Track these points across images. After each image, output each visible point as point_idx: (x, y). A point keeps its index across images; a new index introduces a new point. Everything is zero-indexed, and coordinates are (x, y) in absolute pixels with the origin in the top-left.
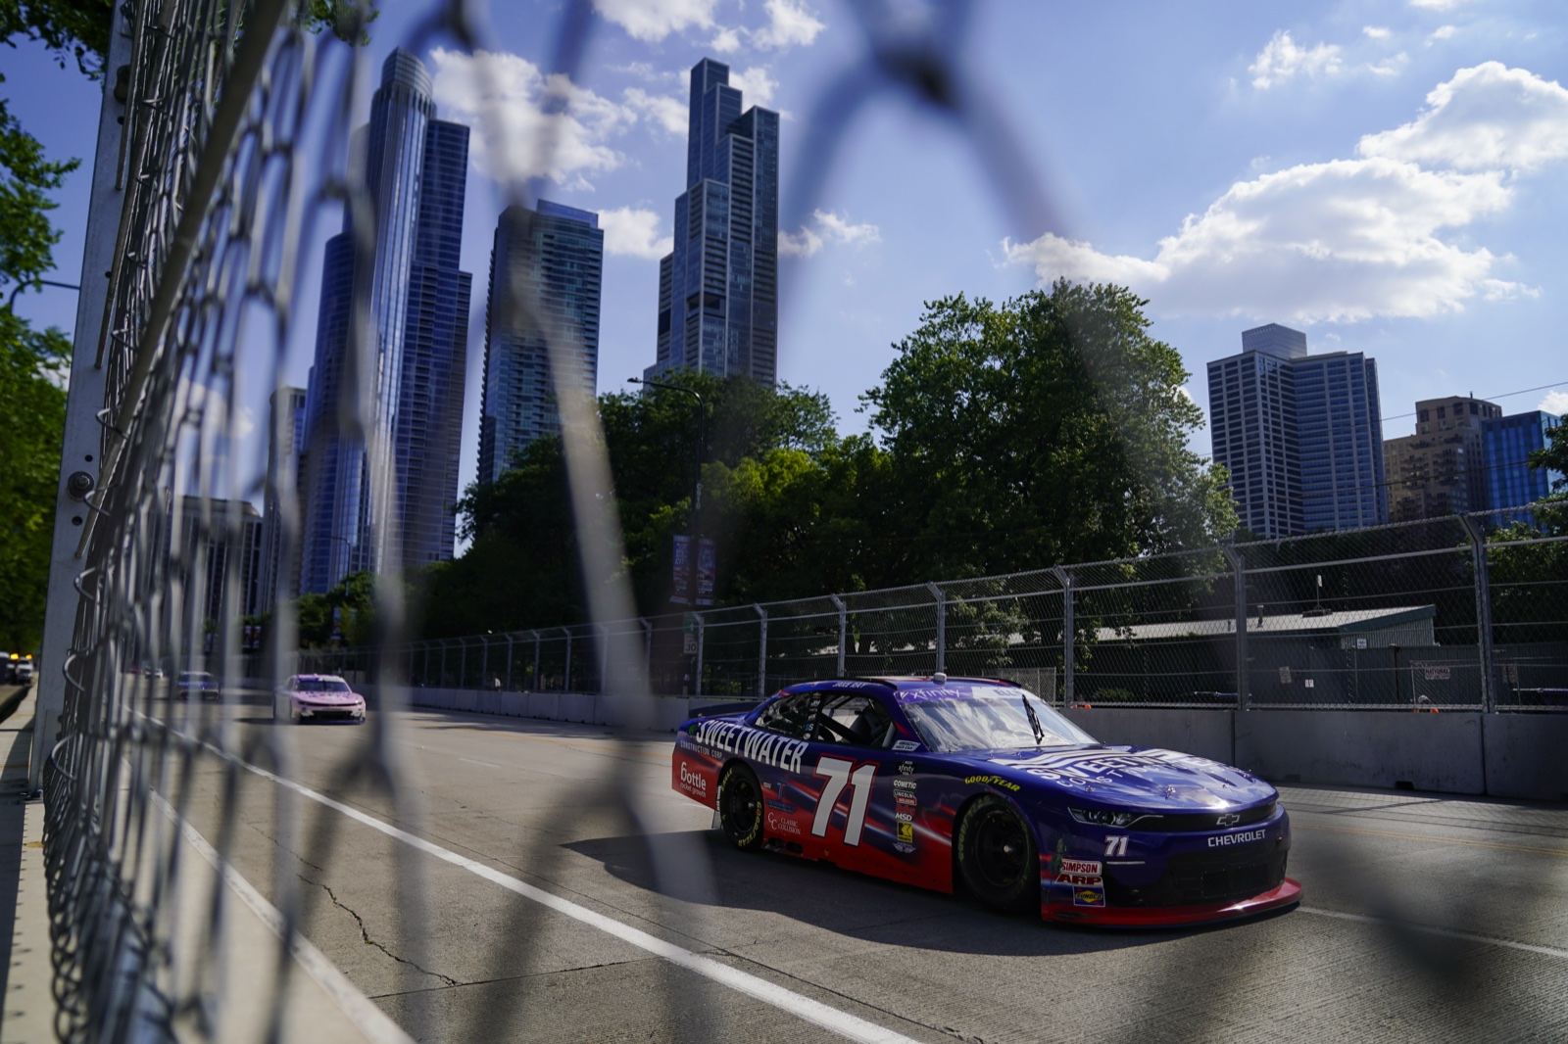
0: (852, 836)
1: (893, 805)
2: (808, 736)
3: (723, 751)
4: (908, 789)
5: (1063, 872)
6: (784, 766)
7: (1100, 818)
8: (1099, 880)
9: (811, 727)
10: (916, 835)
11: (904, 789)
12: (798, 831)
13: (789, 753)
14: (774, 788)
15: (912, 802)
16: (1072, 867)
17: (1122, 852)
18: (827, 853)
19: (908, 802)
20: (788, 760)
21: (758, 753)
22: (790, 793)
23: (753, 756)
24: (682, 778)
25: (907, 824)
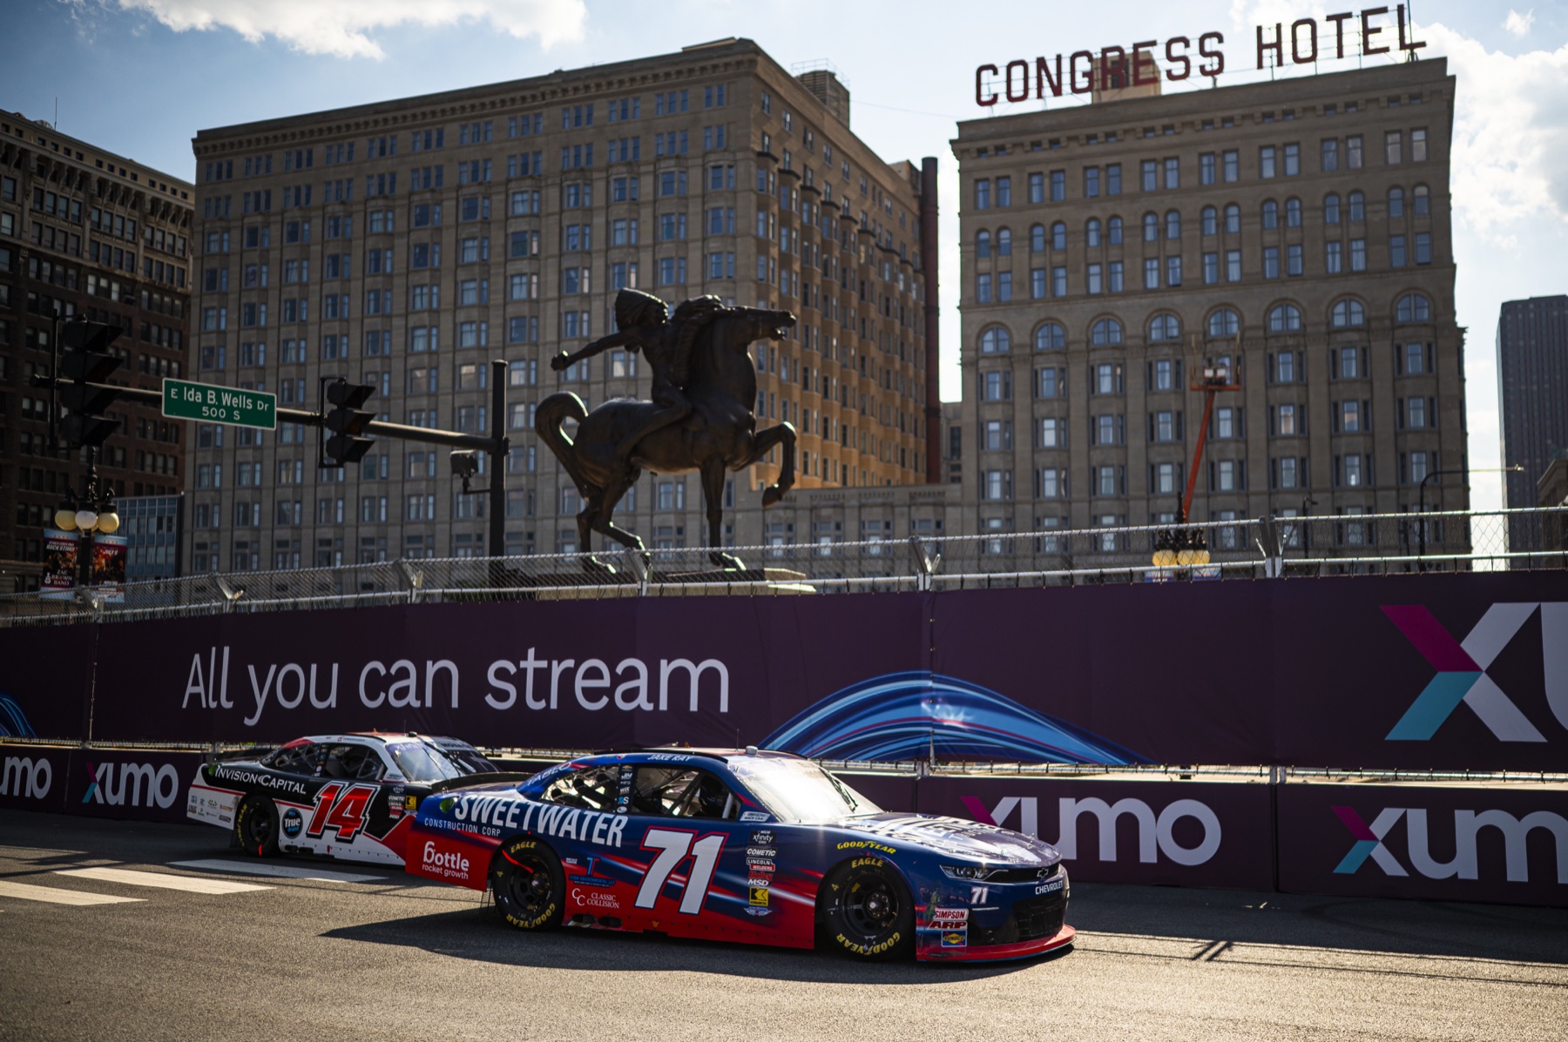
0: (691, 903)
1: (746, 872)
2: (624, 809)
3: (503, 828)
4: (765, 857)
5: (935, 919)
6: (596, 839)
7: (961, 873)
8: (964, 925)
9: (626, 800)
10: (772, 898)
11: (760, 857)
12: (616, 905)
13: (605, 827)
14: (583, 863)
15: (770, 869)
16: (944, 915)
17: (983, 900)
18: (655, 924)
19: (764, 868)
20: (603, 834)
21: (558, 830)
22: (601, 868)
23: (552, 832)
24: (425, 859)
25: (763, 889)
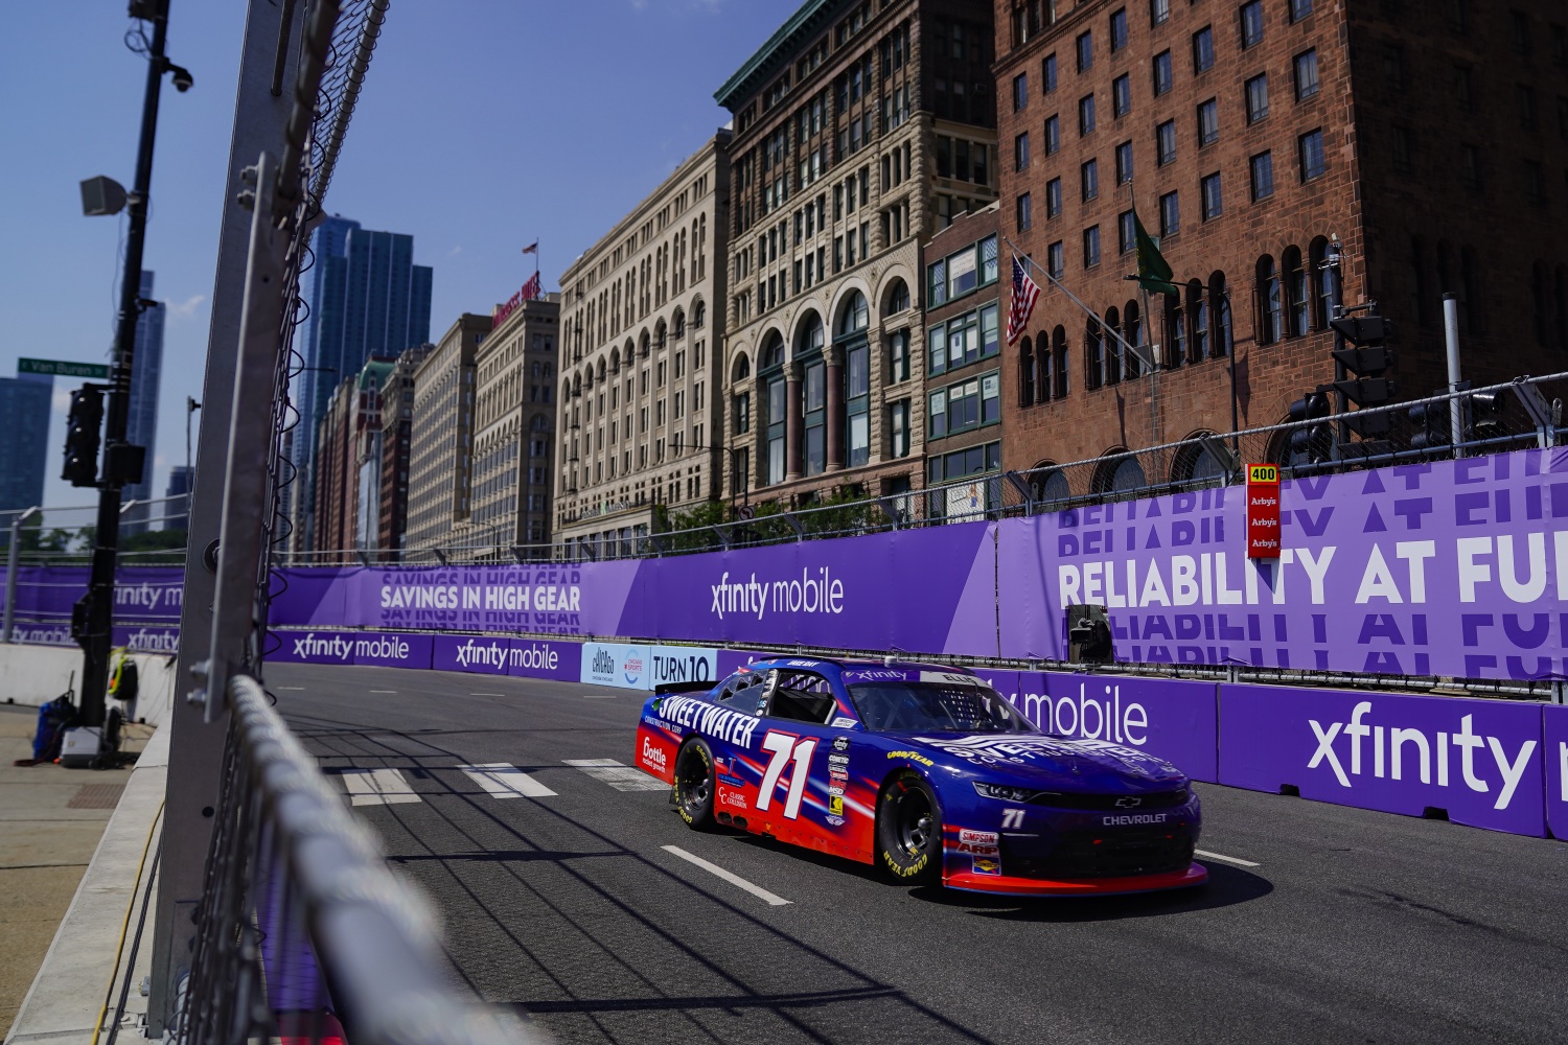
0: (791, 810)
1: (826, 779)
2: (760, 712)
3: (682, 726)
4: (841, 765)
5: (963, 841)
6: (735, 741)
7: (1001, 792)
8: (995, 850)
9: (764, 704)
10: (845, 807)
11: (838, 765)
12: (745, 806)
13: (741, 729)
14: (726, 763)
15: (844, 777)
16: (972, 837)
17: (1017, 824)
18: (768, 827)
19: (840, 776)
20: (740, 736)
21: (713, 731)
22: (739, 768)
23: (709, 733)
24: (645, 753)
25: (839, 798)
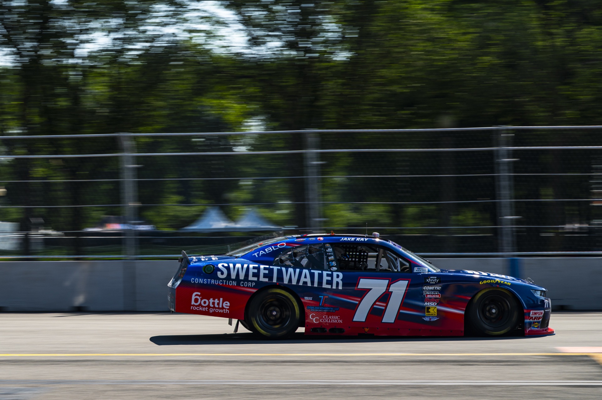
0: (390, 317)
2: (337, 268)
3: (258, 283)
4: (434, 290)
5: (531, 316)
6: (325, 286)
11: (432, 290)
12: (340, 321)
14: (316, 299)
18: (367, 330)
19: (434, 296)
20: (330, 282)
21: (298, 281)
23: (294, 282)
24: (193, 303)
25: (433, 308)
